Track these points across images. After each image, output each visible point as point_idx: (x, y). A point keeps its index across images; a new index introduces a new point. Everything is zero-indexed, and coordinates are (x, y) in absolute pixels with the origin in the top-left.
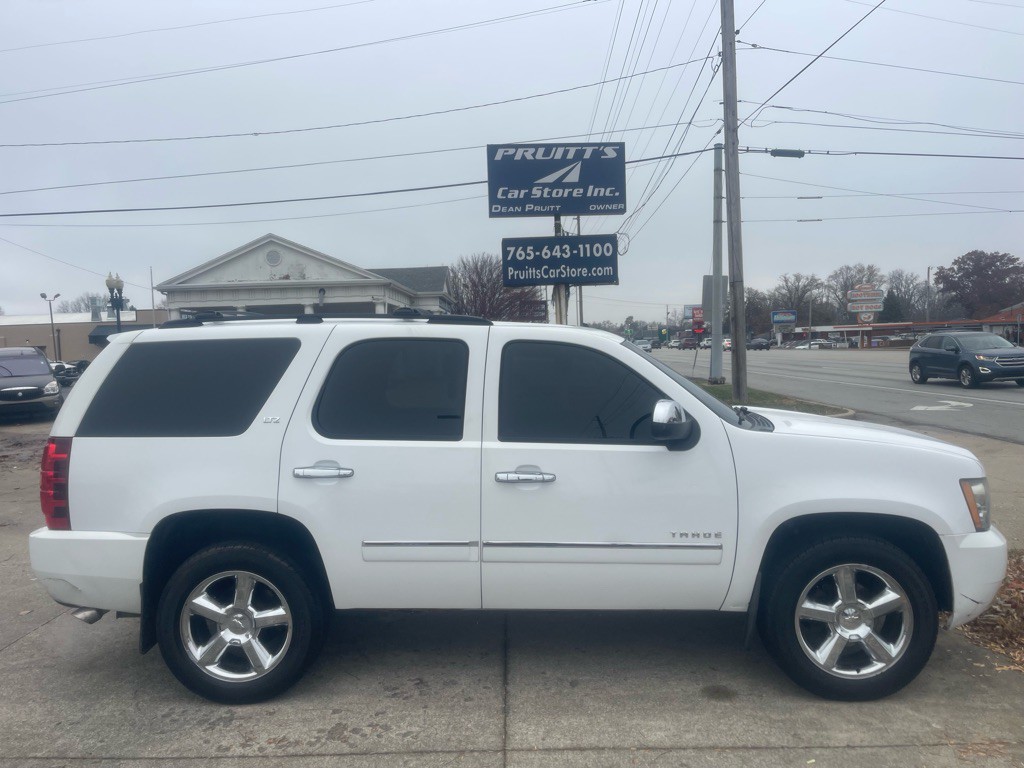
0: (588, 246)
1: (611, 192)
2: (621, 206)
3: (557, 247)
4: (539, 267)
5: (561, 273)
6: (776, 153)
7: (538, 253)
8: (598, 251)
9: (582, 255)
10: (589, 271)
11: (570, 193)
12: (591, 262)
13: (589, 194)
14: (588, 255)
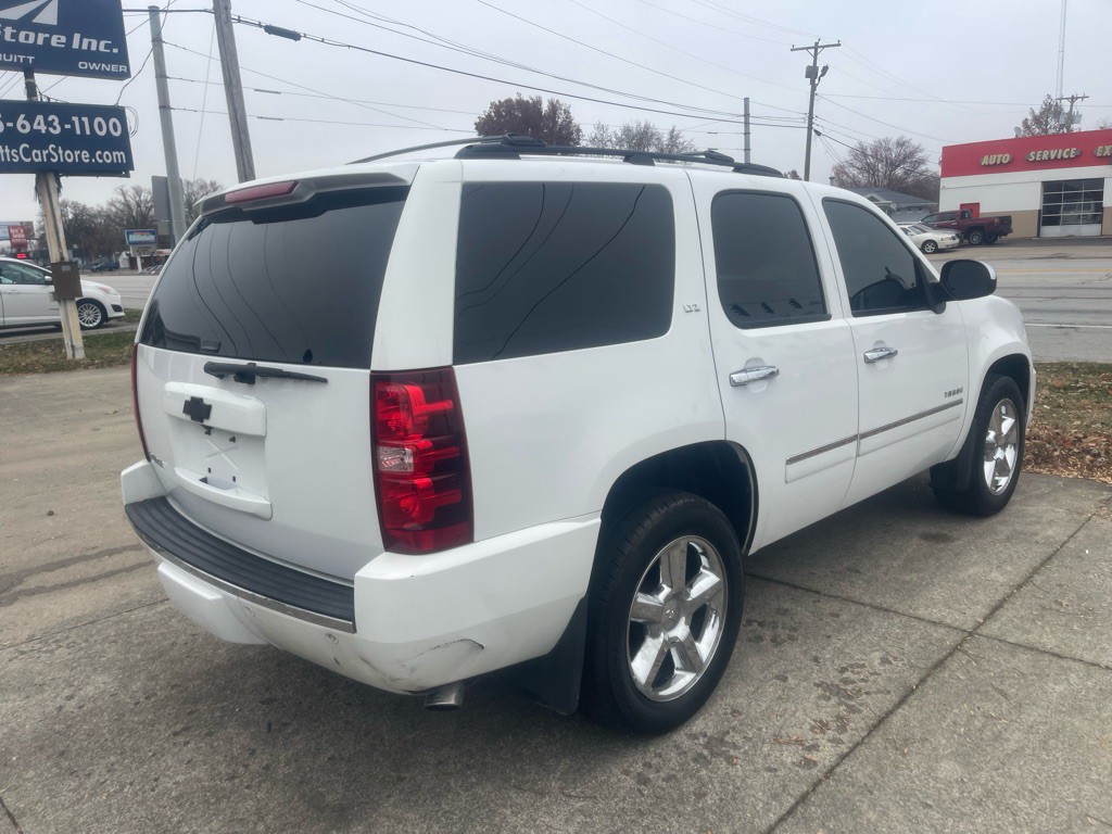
0: (85, 119)
1: (106, 46)
2: (122, 68)
3: (40, 118)
4: (14, 145)
5: (49, 156)
6: (270, 30)
7: (10, 125)
8: (102, 128)
9: (78, 132)
10: (92, 155)
11: (47, 41)
12: (93, 143)
13: (75, 45)
14: (88, 132)
